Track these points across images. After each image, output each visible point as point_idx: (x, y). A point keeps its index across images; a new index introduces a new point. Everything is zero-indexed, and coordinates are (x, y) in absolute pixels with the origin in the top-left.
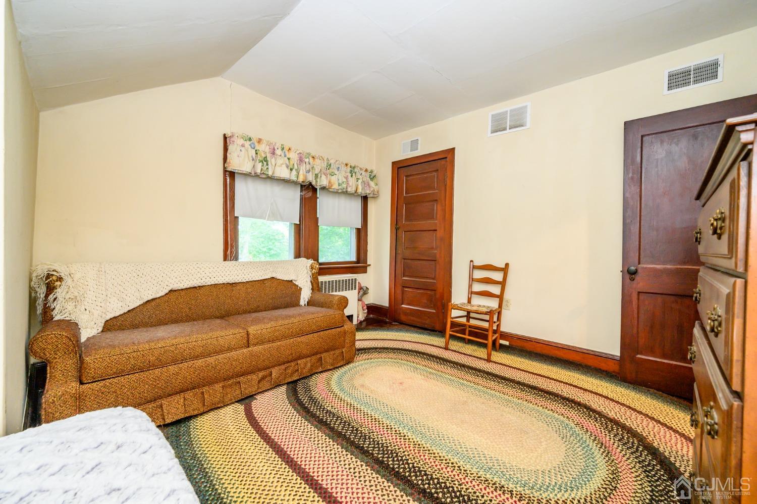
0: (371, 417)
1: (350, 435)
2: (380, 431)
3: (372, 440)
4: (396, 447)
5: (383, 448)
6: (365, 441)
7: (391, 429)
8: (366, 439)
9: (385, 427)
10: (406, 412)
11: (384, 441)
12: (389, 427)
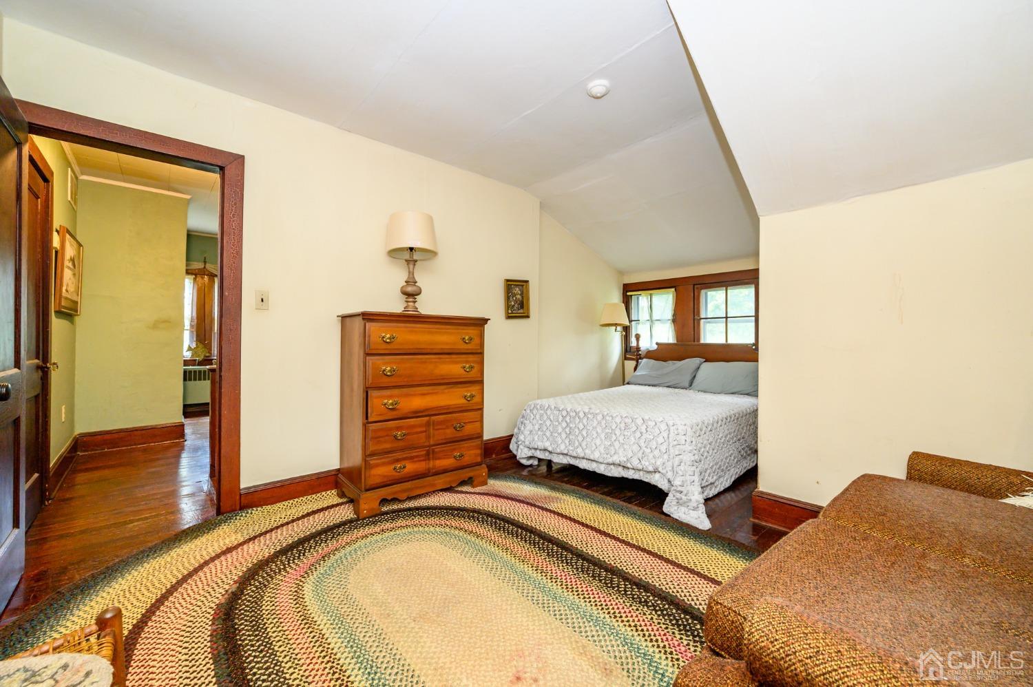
0: (578, 595)
1: (600, 572)
2: (565, 576)
3: (575, 566)
4: (547, 560)
5: (561, 559)
6: (582, 566)
7: (551, 578)
8: (582, 568)
9: (559, 580)
10: (527, 602)
11: (561, 565)
12: (554, 580)
